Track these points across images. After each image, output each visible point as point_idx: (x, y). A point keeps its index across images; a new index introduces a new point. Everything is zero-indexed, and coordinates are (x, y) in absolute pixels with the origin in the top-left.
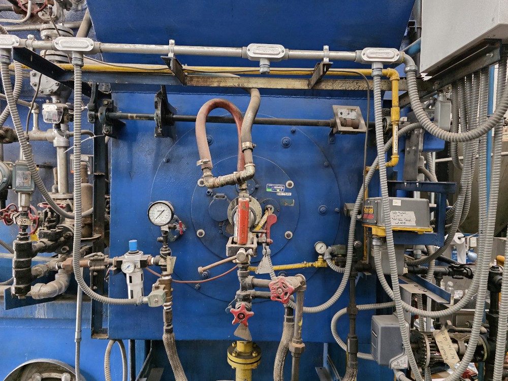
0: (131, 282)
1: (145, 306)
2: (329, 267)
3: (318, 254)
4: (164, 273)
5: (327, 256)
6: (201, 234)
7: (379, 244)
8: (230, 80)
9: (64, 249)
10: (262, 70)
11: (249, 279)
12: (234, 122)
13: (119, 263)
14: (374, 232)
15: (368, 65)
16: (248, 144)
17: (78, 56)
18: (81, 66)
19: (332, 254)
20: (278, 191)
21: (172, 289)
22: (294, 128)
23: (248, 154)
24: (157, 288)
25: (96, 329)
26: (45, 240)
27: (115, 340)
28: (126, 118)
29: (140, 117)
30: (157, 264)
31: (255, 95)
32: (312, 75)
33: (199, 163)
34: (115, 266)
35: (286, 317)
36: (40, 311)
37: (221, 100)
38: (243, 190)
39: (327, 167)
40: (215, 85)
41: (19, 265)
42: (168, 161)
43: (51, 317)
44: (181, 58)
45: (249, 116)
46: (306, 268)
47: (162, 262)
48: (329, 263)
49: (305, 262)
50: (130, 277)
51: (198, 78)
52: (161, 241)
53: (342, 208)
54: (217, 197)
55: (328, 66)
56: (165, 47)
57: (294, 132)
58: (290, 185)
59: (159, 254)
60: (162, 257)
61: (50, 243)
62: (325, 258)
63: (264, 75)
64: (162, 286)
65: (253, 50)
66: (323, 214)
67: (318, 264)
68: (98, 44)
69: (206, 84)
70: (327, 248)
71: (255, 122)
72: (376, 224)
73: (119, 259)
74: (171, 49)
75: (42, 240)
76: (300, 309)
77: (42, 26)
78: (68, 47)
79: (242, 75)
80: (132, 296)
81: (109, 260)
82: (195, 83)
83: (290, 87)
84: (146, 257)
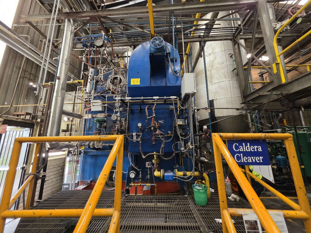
0: (134, 137)
1: (137, 141)
6: (146, 131)
12: (152, 109)
13: (132, 134)
14: (176, 126)
15: (172, 99)
16: (154, 111)
20: (161, 122)
21: (141, 139)
22: (163, 110)
23: (154, 113)
24: (139, 138)
27: (130, 152)
28: (134, 109)
29: (136, 109)
31: (155, 104)
33: (146, 115)
37: (150, 106)
40: (149, 103)
44: (144, 99)
45: (154, 107)
46: (166, 136)
47: (140, 134)
48: (171, 135)
54: (149, 123)
58: (163, 121)
63: (156, 101)
65: (154, 97)
67: (169, 135)
68: (132, 98)
69: (147, 103)
70: (170, 132)
74: (142, 98)
77: (117, 95)
78: (128, 99)
79: (153, 101)
80: (134, 139)
81: (130, 134)
82: (145, 103)
83: (161, 103)
84: (137, 133)
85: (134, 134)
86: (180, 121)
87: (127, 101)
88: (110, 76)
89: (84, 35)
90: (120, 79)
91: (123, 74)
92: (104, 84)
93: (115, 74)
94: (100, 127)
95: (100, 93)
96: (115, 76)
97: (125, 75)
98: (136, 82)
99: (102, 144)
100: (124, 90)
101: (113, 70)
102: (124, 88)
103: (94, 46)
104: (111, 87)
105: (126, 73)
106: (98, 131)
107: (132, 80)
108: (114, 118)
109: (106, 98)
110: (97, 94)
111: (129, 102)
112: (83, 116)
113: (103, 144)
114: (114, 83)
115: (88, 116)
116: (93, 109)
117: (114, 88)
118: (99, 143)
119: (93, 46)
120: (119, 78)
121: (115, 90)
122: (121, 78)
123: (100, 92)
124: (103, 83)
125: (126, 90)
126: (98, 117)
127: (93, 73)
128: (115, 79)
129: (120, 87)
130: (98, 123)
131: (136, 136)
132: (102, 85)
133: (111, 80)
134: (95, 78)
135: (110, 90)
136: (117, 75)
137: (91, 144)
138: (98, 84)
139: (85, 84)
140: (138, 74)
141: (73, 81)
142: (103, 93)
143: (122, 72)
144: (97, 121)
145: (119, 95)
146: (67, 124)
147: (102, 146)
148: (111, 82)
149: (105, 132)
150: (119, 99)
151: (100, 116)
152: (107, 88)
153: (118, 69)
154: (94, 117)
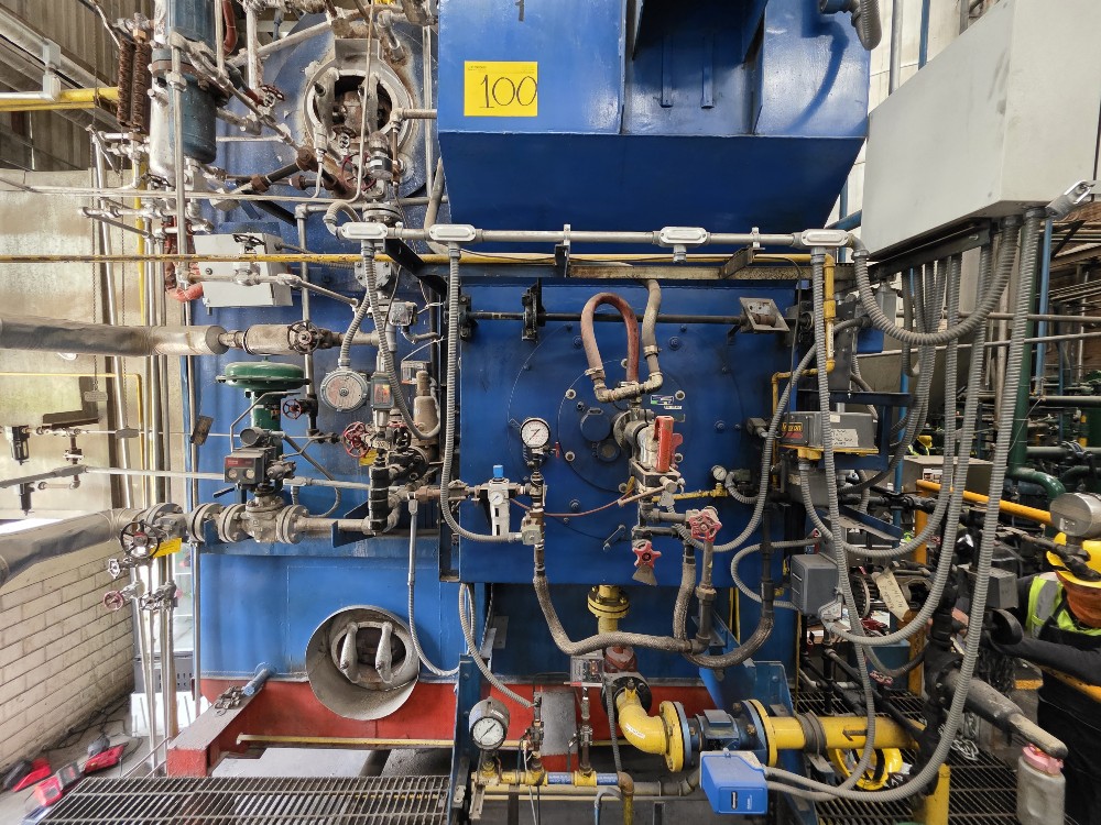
0: (497, 514)
1: (518, 543)
2: (730, 496)
3: (716, 481)
4: (537, 504)
5: (729, 484)
6: (570, 457)
7: (807, 468)
8: (623, 270)
9: (414, 476)
10: (676, 259)
11: (655, 513)
12: (622, 320)
13: (484, 494)
14: (801, 453)
15: (807, 250)
16: (652, 348)
17: (455, 248)
18: (458, 258)
19: (734, 480)
20: (665, 404)
21: (545, 525)
22: (684, 326)
23: (653, 362)
24: (529, 522)
25: (445, 572)
26: (397, 466)
27: (467, 584)
28: (489, 317)
29: (506, 316)
30: (527, 493)
31: (654, 288)
32: (726, 262)
33: (588, 372)
34: (478, 497)
35: (685, 556)
36: (360, 549)
37: (610, 294)
38: (637, 404)
39: (725, 373)
40: (605, 276)
41: (376, 496)
42: (530, 368)
43: (373, 554)
44: (578, 246)
45: (650, 315)
46: (700, 497)
47: (533, 491)
48: (733, 492)
49: (700, 491)
50: (497, 510)
51: (583, 268)
52: (531, 467)
53: (744, 425)
54: (591, 412)
55: (756, 252)
56: (560, 234)
57: (684, 331)
58: (680, 396)
59: (530, 482)
60: (533, 485)
61: (402, 469)
62: (726, 486)
63: (677, 263)
64: (534, 520)
65: (668, 234)
66: (720, 431)
67: (716, 492)
68: (479, 232)
69: (592, 276)
70: (728, 473)
71: (658, 320)
72: (806, 445)
73: (484, 487)
74: (566, 235)
75: (393, 465)
76: (710, 549)
77: (366, 205)
78: (445, 236)
80: (498, 533)
81: (469, 489)
82: (579, 275)
83: (697, 277)
84: (514, 486)
86: (845, 423)
87: (443, 253)
88: (311, 70)
90: (381, 92)
91: (396, 60)
92: (272, 119)
93: (348, 54)
94: (271, 419)
95: (248, 186)
96: (345, 72)
97: (408, 69)
98: (504, 92)
99: (294, 521)
100: (409, 173)
101: (329, 19)
102: (406, 162)
104: (318, 142)
105: (418, 51)
106: (258, 445)
107: (473, 72)
108: (345, 394)
109: (300, 224)
110: (228, 190)
111: (463, 265)
112: (157, 341)
113: (301, 523)
115: (188, 339)
116: (217, 295)
117: (343, 153)
118: (274, 517)
121: (349, 165)
122: (386, 85)
123: (246, 181)
124: (265, 111)
125: (425, 172)
126: (257, 347)
127: (172, 17)
128: (347, 95)
129: (382, 150)
130: (253, 394)
131: (507, 505)
132: (260, 124)
133: (318, 97)
134: (176, 56)
135: (313, 165)
136: (358, 64)
137: (223, 520)
138: (224, 117)
139: (135, 114)
140: (521, 19)
141: (61, 96)
142: (267, 185)
143: (388, 39)
144: (247, 383)
145: (381, 205)
146: (81, 378)
147: (293, 536)
148: (322, 112)
149: (312, 433)
150: (372, 241)
151: (264, 340)
152: (296, 155)
153: (363, 15)
154: (226, 343)
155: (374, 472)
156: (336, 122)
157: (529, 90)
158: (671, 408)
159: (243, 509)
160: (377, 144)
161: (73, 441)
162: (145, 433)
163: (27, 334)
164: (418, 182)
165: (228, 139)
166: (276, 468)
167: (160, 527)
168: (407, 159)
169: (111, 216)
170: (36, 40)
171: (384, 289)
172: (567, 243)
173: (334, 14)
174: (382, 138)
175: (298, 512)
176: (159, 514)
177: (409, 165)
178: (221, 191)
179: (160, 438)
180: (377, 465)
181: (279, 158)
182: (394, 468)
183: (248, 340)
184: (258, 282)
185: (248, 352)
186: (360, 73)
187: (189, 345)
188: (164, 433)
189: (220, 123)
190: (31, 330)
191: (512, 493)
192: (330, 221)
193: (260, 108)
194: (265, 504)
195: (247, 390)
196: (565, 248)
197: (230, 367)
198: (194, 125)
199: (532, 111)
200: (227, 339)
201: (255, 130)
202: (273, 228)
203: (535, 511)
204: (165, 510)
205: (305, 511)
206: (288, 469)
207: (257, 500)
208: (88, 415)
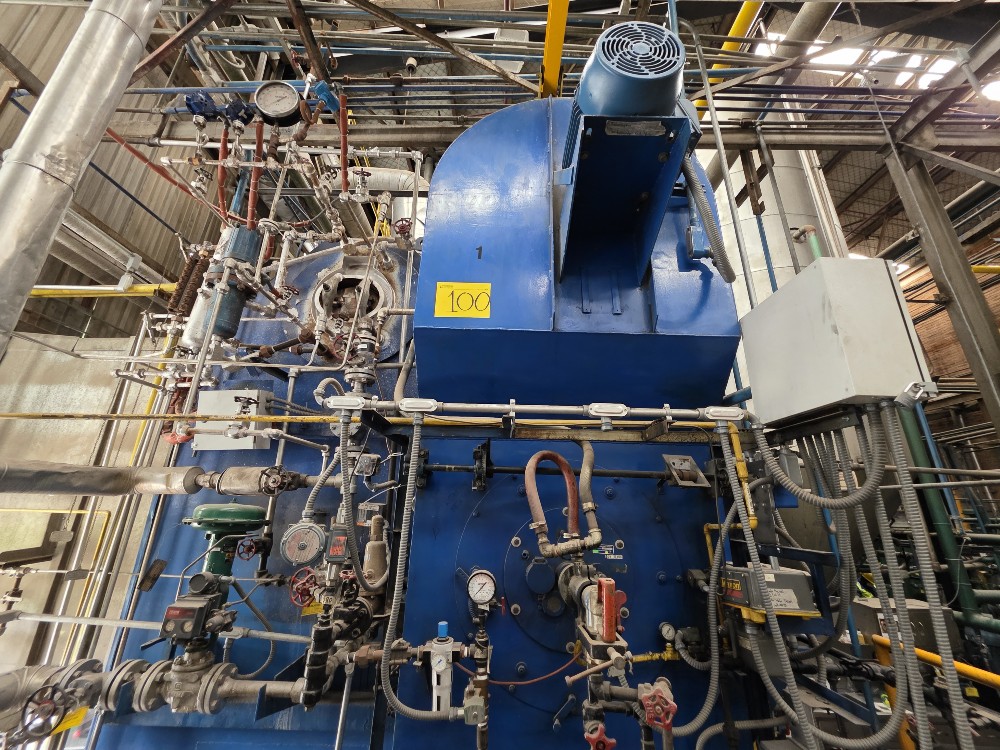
0: (438, 683)
1: (460, 721)
2: (682, 659)
3: (666, 641)
4: (481, 670)
5: (679, 645)
6: (516, 610)
7: (755, 632)
9: (356, 632)
10: (604, 428)
11: (606, 687)
12: (561, 474)
13: (426, 657)
14: (745, 613)
16: (590, 505)
17: (420, 416)
18: (421, 425)
19: (684, 641)
20: (607, 553)
21: (489, 695)
22: (616, 479)
23: (592, 518)
24: (472, 693)
26: (340, 622)
28: (444, 469)
29: (459, 469)
30: (471, 657)
31: (588, 449)
32: (646, 427)
33: (533, 526)
34: (420, 660)
35: (643, 741)
36: (283, 718)
37: (550, 452)
38: (580, 558)
39: (659, 522)
40: (545, 437)
41: (313, 661)
42: (478, 515)
43: (297, 728)
44: (520, 415)
45: (585, 472)
46: (652, 661)
47: (478, 654)
48: (684, 655)
49: (651, 653)
50: (438, 677)
51: (527, 430)
52: (477, 624)
53: (685, 575)
54: (536, 561)
55: (670, 421)
56: (506, 407)
57: (617, 482)
58: (620, 545)
59: (475, 643)
60: (479, 647)
61: (345, 626)
62: (677, 647)
63: (601, 428)
64: (478, 690)
65: (595, 408)
66: (662, 583)
67: (667, 655)
68: (441, 404)
69: (534, 437)
70: (676, 631)
72: (748, 606)
73: (427, 648)
74: (512, 407)
75: (336, 622)
76: (669, 731)
77: (348, 370)
79: (574, 427)
80: (438, 709)
81: (411, 650)
82: (523, 436)
83: (623, 439)
84: (458, 646)
85: (441, 653)
86: (781, 582)
87: (413, 419)
88: (322, 274)
89: (215, 76)
90: (373, 291)
91: (386, 269)
92: (286, 307)
93: (351, 264)
94: (222, 564)
95: (256, 354)
96: (346, 277)
97: (395, 275)
98: (466, 301)
99: (220, 683)
100: (387, 344)
101: (342, 244)
102: (385, 336)
103: (251, 117)
104: (319, 326)
105: (403, 263)
106: (204, 592)
107: (443, 290)
108: (303, 548)
109: (291, 381)
110: (239, 355)
111: (424, 426)
112: (138, 481)
113: (226, 686)
114: (339, 306)
115: (168, 481)
117: (336, 331)
118: (199, 679)
119: (242, 113)
120: (364, 287)
121: (340, 340)
122: (376, 284)
123: (253, 349)
124: (282, 302)
125: (399, 343)
126: (228, 488)
127: (230, 246)
128: (346, 290)
129: (367, 329)
130: (213, 536)
131: (449, 671)
132: (276, 311)
133: (324, 293)
134: (227, 272)
135: (311, 339)
136: (358, 271)
137: (144, 682)
138: (250, 307)
139: (184, 304)
140: (479, 257)
141: (130, 288)
142: (271, 353)
143: (382, 257)
144: (209, 525)
145: (360, 370)
146: (52, 514)
147: (214, 704)
148: (326, 301)
149: (260, 575)
150: (351, 411)
151: (237, 482)
152: (299, 331)
153: (367, 243)
154: (201, 484)
155: (317, 632)
156: (334, 307)
157: (484, 301)
158: (612, 557)
159: (168, 668)
160: (364, 326)
161: (19, 581)
162: (94, 573)
163: (24, 479)
164: (393, 350)
165: (248, 319)
166: (216, 619)
167: (72, 693)
168: (386, 333)
169: (136, 376)
170: (127, 254)
171: (353, 438)
172: (513, 414)
173: (346, 241)
174: (369, 322)
175: (226, 672)
176: (76, 674)
177: (388, 338)
178: (233, 358)
179: (107, 578)
180: (322, 624)
181: (286, 332)
182: (337, 625)
183: (223, 481)
184: (245, 435)
185: (219, 492)
186: (359, 277)
187: (167, 485)
188: (113, 574)
189: (245, 310)
190: (30, 475)
191: (456, 656)
192: (319, 394)
193: (279, 301)
194: (194, 662)
195: (209, 532)
196: (511, 418)
197: (199, 510)
198: (226, 314)
199: (486, 314)
200: (203, 480)
201: (271, 314)
202: (269, 385)
203: (480, 678)
204: (84, 669)
205: (233, 670)
206: (229, 620)
207: (186, 656)
208: (43, 553)
